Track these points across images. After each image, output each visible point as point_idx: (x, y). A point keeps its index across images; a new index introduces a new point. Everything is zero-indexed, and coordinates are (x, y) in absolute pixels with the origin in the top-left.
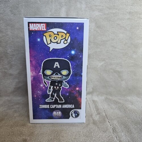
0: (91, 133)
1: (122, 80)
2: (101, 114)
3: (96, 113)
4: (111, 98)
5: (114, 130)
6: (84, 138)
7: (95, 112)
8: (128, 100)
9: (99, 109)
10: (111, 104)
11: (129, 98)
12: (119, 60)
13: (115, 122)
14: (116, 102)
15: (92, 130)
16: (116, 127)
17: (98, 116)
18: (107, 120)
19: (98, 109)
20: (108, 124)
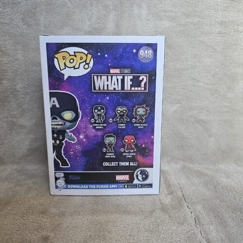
0: (158, 226)
1: (210, 136)
2: (175, 194)
3: (167, 193)
4: (191, 166)
5: (197, 220)
6: (146, 234)
7: (165, 190)
8: (222, 170)
9: (172, 185)
10: (191, 177)
11: (222, 166)
12: (205, 101)
13: (199, 207)
14: (200, 174)
15: (159, 221)
16: (201, 216)
17: (169, 197)
18: (185, 204)
19: (170, 185)
20: (187, 210)
